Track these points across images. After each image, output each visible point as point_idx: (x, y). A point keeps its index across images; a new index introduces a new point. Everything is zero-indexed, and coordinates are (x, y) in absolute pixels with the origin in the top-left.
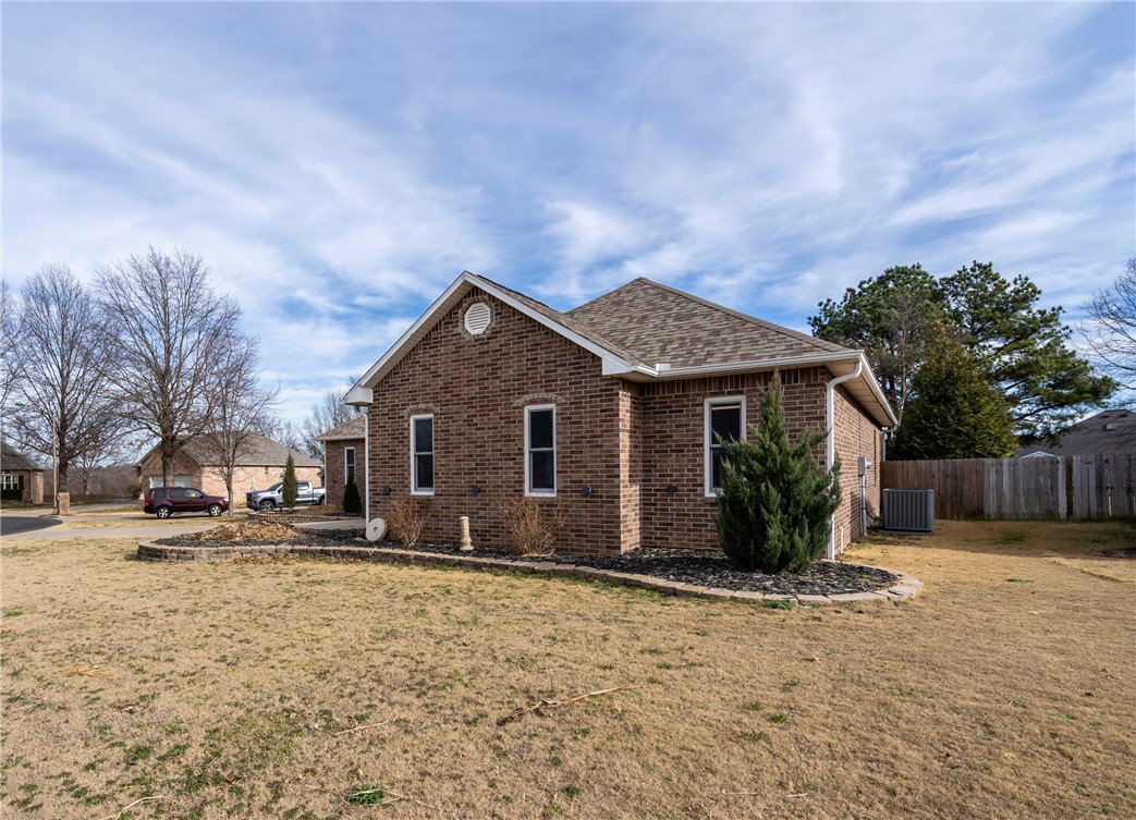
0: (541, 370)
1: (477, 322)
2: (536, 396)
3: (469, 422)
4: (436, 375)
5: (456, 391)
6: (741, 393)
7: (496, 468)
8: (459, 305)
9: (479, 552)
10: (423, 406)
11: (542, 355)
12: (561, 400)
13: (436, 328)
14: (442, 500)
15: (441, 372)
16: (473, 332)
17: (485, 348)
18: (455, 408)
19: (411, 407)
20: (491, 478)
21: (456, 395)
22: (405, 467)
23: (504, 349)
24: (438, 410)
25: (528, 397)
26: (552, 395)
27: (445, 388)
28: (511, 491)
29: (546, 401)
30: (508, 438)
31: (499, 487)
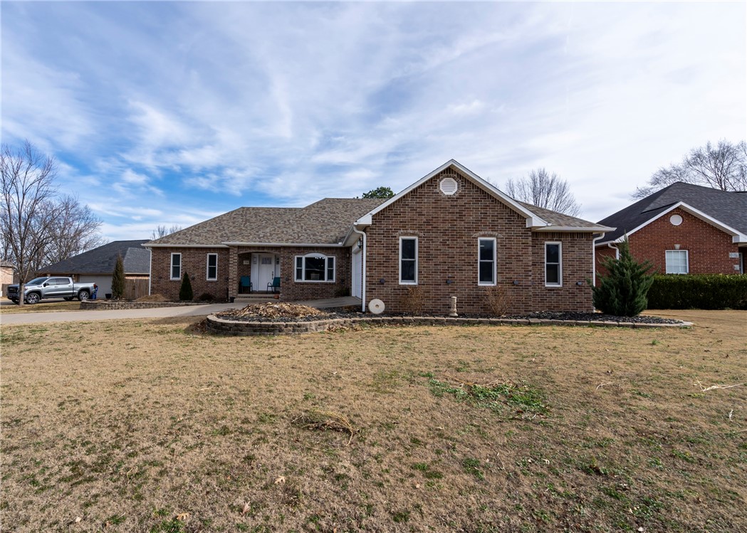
0: (489, 219)
1: (449, 188)
2: (486, 233)
3: (444, 243)
4: (421, 214)
5: (435, 225)
6: (560, 240)
7: (462, 270)
8: (437, 176)
9: (460, 315)
10: (411, 232)
11: (490, 212)
12: (500, 236)
13: (421, 186)
14: (424, 288)
15: (424, 212)
16: (446, 193)
17: (455, 203)
18: (434, 235)
19: (402, 231)
20: (458, 275)
21: (435, 227)
22: (395, 267)
23: (467, 206)
24: (422, 234)
25: (482, 233)
26: (496, 233)
27: (428, 222)
28: (471, 283)
29: (491, 236)
30: (469, 254)
31: (463, 280)
